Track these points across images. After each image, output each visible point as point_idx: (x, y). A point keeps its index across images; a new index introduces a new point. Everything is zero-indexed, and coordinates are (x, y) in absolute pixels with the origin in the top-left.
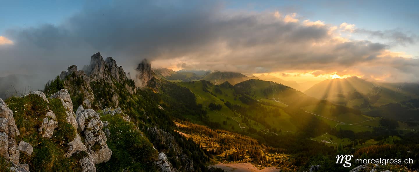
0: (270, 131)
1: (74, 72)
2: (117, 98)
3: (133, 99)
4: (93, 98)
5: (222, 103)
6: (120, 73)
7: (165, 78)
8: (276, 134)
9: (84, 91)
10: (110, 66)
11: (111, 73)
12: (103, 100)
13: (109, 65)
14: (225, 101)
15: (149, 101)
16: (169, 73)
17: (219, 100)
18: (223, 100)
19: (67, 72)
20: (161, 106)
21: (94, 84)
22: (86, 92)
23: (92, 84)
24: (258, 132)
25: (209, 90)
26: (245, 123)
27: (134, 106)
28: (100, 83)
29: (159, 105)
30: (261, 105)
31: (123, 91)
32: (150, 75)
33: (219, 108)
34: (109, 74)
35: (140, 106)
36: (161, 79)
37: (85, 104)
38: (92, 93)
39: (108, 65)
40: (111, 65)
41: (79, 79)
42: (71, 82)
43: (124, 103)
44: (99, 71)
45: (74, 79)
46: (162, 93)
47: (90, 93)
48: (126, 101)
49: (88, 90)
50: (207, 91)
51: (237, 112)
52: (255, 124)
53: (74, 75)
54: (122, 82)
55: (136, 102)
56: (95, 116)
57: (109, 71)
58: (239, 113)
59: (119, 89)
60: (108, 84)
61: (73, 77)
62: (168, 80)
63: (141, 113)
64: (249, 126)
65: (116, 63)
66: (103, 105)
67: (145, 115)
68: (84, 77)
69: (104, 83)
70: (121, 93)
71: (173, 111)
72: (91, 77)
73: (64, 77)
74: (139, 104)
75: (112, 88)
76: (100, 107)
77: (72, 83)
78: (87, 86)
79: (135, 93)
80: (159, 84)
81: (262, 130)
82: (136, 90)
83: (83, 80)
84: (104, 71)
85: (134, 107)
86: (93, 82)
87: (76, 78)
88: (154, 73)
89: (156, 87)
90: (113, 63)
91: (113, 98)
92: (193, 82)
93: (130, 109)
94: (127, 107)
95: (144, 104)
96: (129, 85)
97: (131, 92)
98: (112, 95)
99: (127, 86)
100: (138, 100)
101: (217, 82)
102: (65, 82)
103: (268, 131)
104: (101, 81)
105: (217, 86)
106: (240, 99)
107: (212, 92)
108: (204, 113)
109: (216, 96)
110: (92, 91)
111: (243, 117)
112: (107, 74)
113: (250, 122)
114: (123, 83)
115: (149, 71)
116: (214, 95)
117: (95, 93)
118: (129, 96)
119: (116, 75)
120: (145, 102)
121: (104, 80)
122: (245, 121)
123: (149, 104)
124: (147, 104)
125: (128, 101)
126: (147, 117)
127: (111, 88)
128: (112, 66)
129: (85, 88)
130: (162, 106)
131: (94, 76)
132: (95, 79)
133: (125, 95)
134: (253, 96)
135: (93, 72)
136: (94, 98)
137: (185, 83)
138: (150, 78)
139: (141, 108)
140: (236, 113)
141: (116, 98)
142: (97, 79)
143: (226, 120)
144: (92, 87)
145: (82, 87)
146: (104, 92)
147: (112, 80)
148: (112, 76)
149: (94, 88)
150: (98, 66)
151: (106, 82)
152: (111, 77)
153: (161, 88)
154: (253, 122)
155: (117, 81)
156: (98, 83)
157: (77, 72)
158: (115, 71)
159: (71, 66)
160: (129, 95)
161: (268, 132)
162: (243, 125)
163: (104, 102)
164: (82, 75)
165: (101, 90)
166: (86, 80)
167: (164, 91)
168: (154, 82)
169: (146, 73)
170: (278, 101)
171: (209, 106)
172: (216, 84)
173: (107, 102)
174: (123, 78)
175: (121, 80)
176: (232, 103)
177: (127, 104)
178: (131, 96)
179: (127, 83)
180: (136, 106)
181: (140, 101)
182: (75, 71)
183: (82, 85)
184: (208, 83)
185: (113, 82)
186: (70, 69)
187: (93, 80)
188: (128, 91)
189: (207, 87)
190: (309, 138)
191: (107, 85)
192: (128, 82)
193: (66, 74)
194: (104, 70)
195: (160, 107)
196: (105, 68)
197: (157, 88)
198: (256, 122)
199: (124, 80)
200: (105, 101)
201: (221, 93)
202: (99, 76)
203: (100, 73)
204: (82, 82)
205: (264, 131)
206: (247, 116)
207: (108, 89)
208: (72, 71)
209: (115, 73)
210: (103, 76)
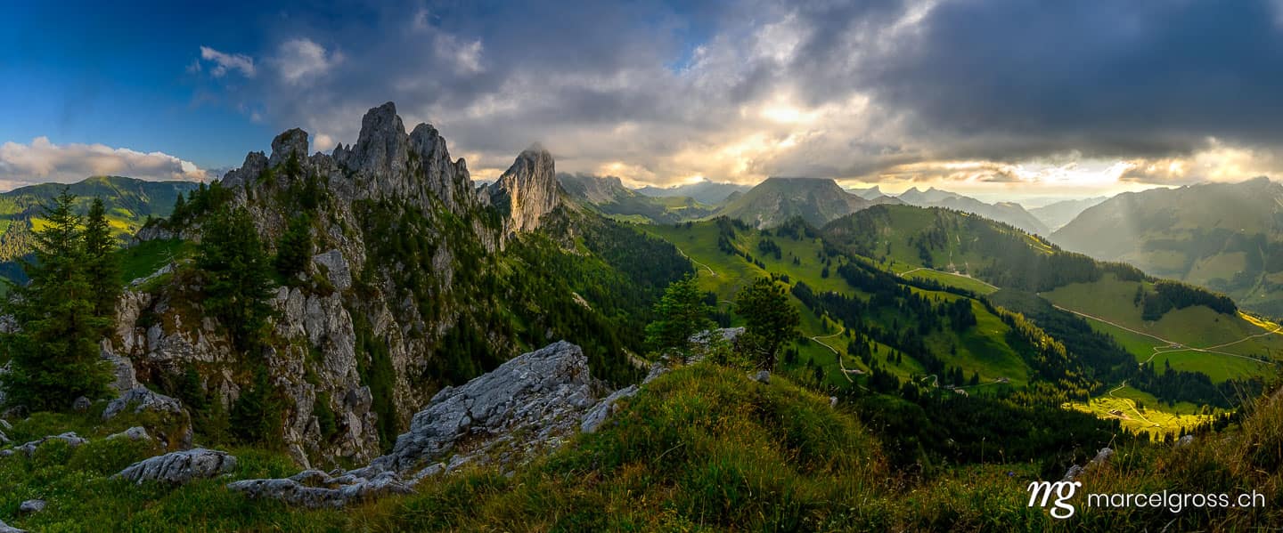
0: (941, 381)
2: (449, 261)
3: (496, 268)
4: (361, 257)
6: (457, 182)
7: (596, 206)
8: (963, 392)
9: (329, 228)
10: (427, 155)
11: (427, 179)
12: (399, 266)
13: (424, 151)
14: (794, 282)
15: (547, 277)
16: (609, 194)
19: (269, 158)
20: (581, 295)
21: (369, 207)
22: (335, 233)
23: (360, 208)
24: (901, 385)
25: (740, 247)
26: (860, 355)
27: (503, 292)
28: (390, 207)
29: (575, 294)
31: (465, 241)
32: (550, 197)
34: (420, 182)
35: (523, 294)
36: (586, 210)
38: (358, 239)
39: (419, 150)
40: (429, 149)
41: (311, 180)
42: (280, 191)
43: (471, 278)
44: (387, 165)
45: (291, 182)
46: (588, 254)
47: (351, 238)
48: (475, 272)
49: (343, 227)
50: (732, 251)
51: (830, 316)
52: (890, 358)
53: (292, 169)
54: (462, 213)
55: (506, 278)
57: (424, 171)
58: (839, 321)
59: (454, 234)
60: (419, 212)
61: (291, 177)
62: (604, 215)
63: (527, 318)
64: (872, 368)
65: (445, 147)
67: (542, 326)
68: (334, 179)
69: (406, 207)
70: (459, 245)
71: (619, 315)
72: (359, 183)
73: (256, 174)
75: (434, 226)
77: (284, 198)
78: (340, 212)
79: (502, 249)
80: (580, 225)
81: (917, 379)
82: (506, 240)
83: (328, 190)
84: (405, 169)
85: (504, 296)
86: (365, 201)
87: (303, 180)
88: (565, 191)
89: (567, 233)
90: (435, 144)
91: (434, 259)
92: (688, 225)
93: (491, 303)
96: (483, 222)
97: (491, 248)
98: (432, 250)
99: (477, 226)
100: (510, 273)
101: (765, 219)
102: (259, 193)
103: (936, 380)
104: (393, 198)
105: (765, 232)
107: (749, 253)
109: (763, 267)
110: (358, 234)
111: (852, 332)
112: (416, 181)
113: (876, 350)
114: (466, 216)
115: (549, 184)
116: (756, 263)
117: (368, 241)
118: (485, 258)
119: (444, 186)
120: (532, 279)
121: (403, 198)
122: (857, 349)
123: (546, 289)
124: (540, 289)
125: (483, 272)
126: (546, 332)
127: (427, 224)
128: (431, 156)
129: (333, 220)
130: (584, 298)
131: (372, 180)
132: (372, 192)
133: (472, 254)
135: (367, 168)
136: (365, 258)
137: (662, 227)
138: (550, 204)
139: (527, 300)
140: (830, 322)
141: (442, 260)
142: (381, 192)
144: (358, 219)
145: (323, 214)
146: (404, 236)
147: (432, 203)
148: (432, 189)
149: (366, 221)
150: (387, 149)
151: (412, 203)
152: (429, 191)
153: (584, 240)
154: (884, 350)
155: (445, 208)
156: (382, 205)
157: (307, 158)
158: (442, 172)
159: (286, 130)
160: (484, 255)
161: (935, 384)
162: (853, 361)
164: (326, 172)
165: (393, 230)
166: (339, 194)
167: (594, 249)
168: (564, 218)
169: (538, 190)
172: (760, 228)
173: (415, 274)
174: (467, 201)
175: (460, 205)
176: (818, 287)
177: (478, 281)
178: (491, 259)
179: (480, 217)
180: (511, 291)
181: (517, 275)
182: (298, 150)
183: (323, 210)
184: (739, 224)
185: (435, 209)
186: (282, 143)
187: (366, 192)
188: (480, 241)
189: (733, 236)
191: (413, 213)
192: (481, 213)
193: (266, 162)
194: (407, 163)
195: (579, 300)
196: (410, 160)
197: (570, 239)
198: (896, 353)
199: (470, 206)
200: (405, 270)
201: (778, 256)
202: (388, 183)
203: (392, 175)
204: (323, 198)
205: (923, 380)
206: (866, 331)
207: (419, 226)
208: (286, 149)
209: (441, 180)
210: (400, 185)
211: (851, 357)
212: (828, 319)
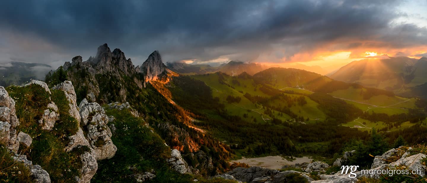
0: (296, 120)
1: (79, 63)
2: (125, 92)
3: (142, 93)
4: (98, 92)
5: (241, 95)
6: (128, 66)
7: (177, 71)
8: (304, 123)
9: (89, 83)
10: (118, 58)
11: (119, 65)
12: (109, 94)
13: (117, 57)
14: (245, 93)
15: (160, 95)
16: (181, 66)
17: (238, 92)
18: (242, 92)
21: (100, 76)
22: (90, 85)
23: (97, 76)
24: (283, 123)
25: (226, 82)
26: (268, 114)
27: (144, 101)
28: (106, 76)
29: (170, 100)
30: (284, 94)
31: (131, 85)
32: (161, 68)
33: (238, 100)
34: (116, 67)
35: (150, 101)
36: (173, 72)
37: (89, 97)
38: (97, 86)
40: (119, 57)
41: (84, 70)
42: (75, 73)
43: (132, 97)
44: (105, 63)
46: (175, 87)
47: (95, 87)
48: (134, 95)
49: (93, 82)
50: (223, 83)
52: (279, 114)
53: (78, 66)
54: (130, 76)
55: (145, 96)
56: (100, 110)
57: (117, 63)
58: (261, 104)
59: (128, 83)
60: (115, 77)
61: (78, 69)
62: (180, 74)
63: (151, 108)
64: (273, 118)
65: (124, 55)
66: (108, 99)
67: (156, 111)
68: (90, 68)
69: (111, 76)
70: (129, 87)
71: (186, 106)
72: (97, 70)
73: (68, 68)
74: (149, 99)
75: (120, 82)
76: (105, 102)
78: (92, 78)
79: (145, 87)
80: (171, 77)
81: (288, 120)
82: (146, 83)
83: (88, 72)
84: (111, 64)
86: (99, 74)
87: (81, 69)
88: (166, 66)
89: (167, 80)
90: (121, 55)
91: (120, 92)
92: (208, 74)
93: (139, 104)
94: (136, 102)
95: (155, 99)
96: (138, 78)
97: (141, 87)
98: (119, 89)
99: (136, 80)
100: (147, 94)
101: (234, 73)
102: (69, 73)
104: (107, 74)
105: (234, 77)
106: (261, 89)
107: (229, 84)
108: (222, 106)
109: (234, 88)
110: (97, 84)
111: (266, 108)
112: (115, 67)
113: (274, 112)
114: (132, 77)
115: (160, 64)
116: (232, 87)
117: (100, 86)
119: (124, 68)
120: (155, 96)
121: (110, 73)
122: (268, 112)
123: (160, 99)
124: (158, 99)
125: (137, 95)
126: (158, 112)
127: (118, 81)
128: (119, 58)
129: (90, 81)
130: (174, 101)
131: (101, 68)
132: (101, 72)
133: (134, 89)
134: (274, 85)
135: (99, 64)
136: (99, 92)
137: (200, 76)
138: (161, 71)
139: (151, 103)
141: (123, 92)
142: (104, 72)
143: (246, 113)
144: (97, 80)
146: (111, 85)
147: (120, 74)
148: (120, 68)
149: (99, 80)
150: (105, 58)
151: (113, 75)
152: (119, 70)
153: (173, 82)
154: (277, 112)
155: (125, 75)
156: (104, 75)
157: (82, 63)
158: (123, 63)
159: (76, 56)
160: (138, 89)
161: (294, 121)
163: (110, 96)
164: (87, 67)
165: (107, 83)
166: (91, 73)
167: (177, 85)
168: (166, 75)
169: (156, 66)
170: (302, 88)
171: (227, 100)
172: (233, 75)
173: (114, 97)
175: (130, 73)
176: (253, 94)
177: (135, 98)
178: (140, 90)
180: (146, 101)
181: (150, 95)
183: (87, 78)
184: (225, 74)
185: (121, 76)
187: (99, 72)
188: (137, 85)
189: (223, 78)
190: (340, 124)
192: (137, 75)
193: (70, 64)
194: (111, 62)
195: (172, 102)
196: (113, 61)
197: (168, 82)
198: (281, 113)
199: (133, 73)
201: (239, 85)
202: (106, 68)
203: (107, 66)
204: (87, 74)
205: (290, 120)
206: (270, 107)
207: (115, 82)
208: (76, 61)
209: (123, 66)
210: (110, 69)
211: (266, 115)
212: (257, 104)
